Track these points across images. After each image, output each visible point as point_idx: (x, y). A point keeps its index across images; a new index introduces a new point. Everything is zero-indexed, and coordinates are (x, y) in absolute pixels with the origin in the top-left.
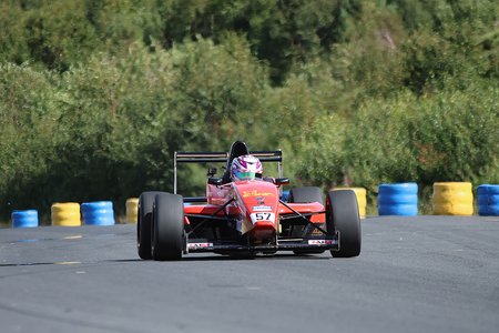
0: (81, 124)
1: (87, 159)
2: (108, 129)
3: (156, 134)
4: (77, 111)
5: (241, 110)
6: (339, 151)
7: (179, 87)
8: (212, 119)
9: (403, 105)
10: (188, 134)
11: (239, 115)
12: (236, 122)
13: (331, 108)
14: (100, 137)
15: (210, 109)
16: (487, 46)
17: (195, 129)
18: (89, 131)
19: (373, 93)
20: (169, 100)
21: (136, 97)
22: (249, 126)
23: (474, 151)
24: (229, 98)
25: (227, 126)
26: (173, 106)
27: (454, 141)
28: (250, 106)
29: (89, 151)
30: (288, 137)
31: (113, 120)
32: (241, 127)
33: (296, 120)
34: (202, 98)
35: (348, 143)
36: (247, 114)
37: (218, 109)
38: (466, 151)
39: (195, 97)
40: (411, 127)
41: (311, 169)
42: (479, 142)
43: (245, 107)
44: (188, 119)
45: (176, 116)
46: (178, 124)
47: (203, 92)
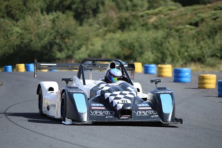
0: (23, 39)
1: (25, 49)
2: (31, 41)
3: (46, 42)
4: (22, 35)
6: (100, 49)
7: (53, 28)
8: (63, 38)
9: (119, 35)
10: (56, 43)
11: (71, 37)
12: (69, 39)
13: (97, 36)
14: (29, 43)
15: (62, 35)
16: (142, 16)
17: (57, 41)
18: (26, 41)
19: (110, 31)
20: (49, 32)
21: (40, 31)
22: (73, 40)
23: (140, 50)
24: (67, 32)
25: (67, 40)
26: (51, 34)
27: (134, 46)
28: (73, 34)
29: (26, 47)
31: (33, 38)
32: (71, 41)
33: (87, 39)
34: (60, 32)
35: (103, 46)
36: (72, 37)
37: (64, 35)
38: (137, 50)
39: (57, 32)
40: (121, 42)
41: (92, 54)
42: (141, 47)
43: (72, 35)
44: (55, 38)
45: (52, 37)
46: (52, 40)
47: (60, 30)
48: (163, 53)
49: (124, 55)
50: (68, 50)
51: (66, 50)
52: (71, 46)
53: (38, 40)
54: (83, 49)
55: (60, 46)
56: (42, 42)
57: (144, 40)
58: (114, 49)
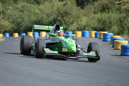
0: (38, 17)
2: (43, 18)
4: (37, 14)
5: (68, 15)
6: (85, 24)
8: (63, 17)
10: (58, 20)
12: (67, 17)
14: (41, 19)
15: (62, 15)
17: (59, 19)
20: (55, 12)
21: (49, 12)
22: (70, 18)
23: (109, 25)
24: (66, 13)
25: (65, 18)
27: (106, 23)
28: (70, 14)
30: (76, 21)
32: (68, 18)
33: (78, 17)
34: (61, 13)
35: (87, 23)
37: (64, 15)
38: (107, 25)
39: (59, 12)
40: (99, 20)
41: (79, 27)
42: (110, 23)
45: (56, 16)
46: (56, 18)
47: (61, 12)
48: (123, 27)
49: (99, 28)
50: (66, 24)
51: (64, 25)
52: (68, 22)
53: (47, 18)
54: (75, 24)
55: (61, 22)
56: (49, 19)
57: (113, 18)
58: (94, 24)
